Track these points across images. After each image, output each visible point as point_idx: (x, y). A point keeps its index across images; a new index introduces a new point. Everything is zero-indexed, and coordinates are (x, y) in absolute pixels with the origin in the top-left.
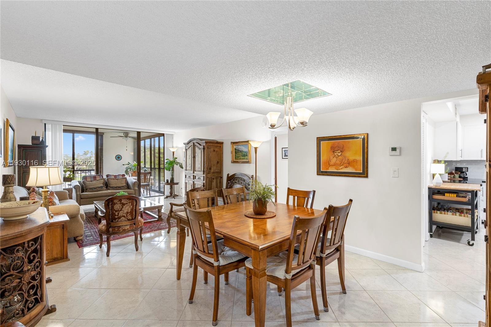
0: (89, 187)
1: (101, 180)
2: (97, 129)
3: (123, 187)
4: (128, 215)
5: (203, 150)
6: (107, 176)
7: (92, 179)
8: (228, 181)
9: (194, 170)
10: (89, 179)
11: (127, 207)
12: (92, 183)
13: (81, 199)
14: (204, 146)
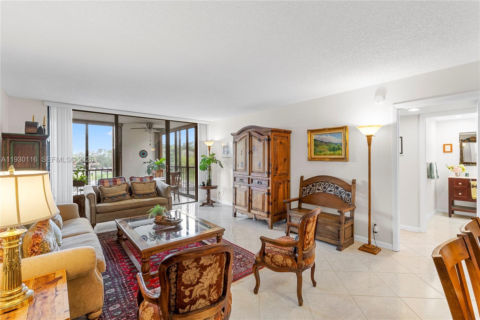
0: (107, 195)
1: (123, 185)
2: (116, 116)
3: (152, 193)
4: (212, 290)
5: (266, 142)
6: (131, 179)
7: (112, 184)
8: (302, 187)
9: (251, 171)
10: (107, 184)
11: (211, 274)
12: (112, 190)
13: (97, 213)
14: (269, 136)
